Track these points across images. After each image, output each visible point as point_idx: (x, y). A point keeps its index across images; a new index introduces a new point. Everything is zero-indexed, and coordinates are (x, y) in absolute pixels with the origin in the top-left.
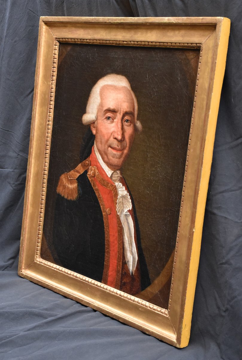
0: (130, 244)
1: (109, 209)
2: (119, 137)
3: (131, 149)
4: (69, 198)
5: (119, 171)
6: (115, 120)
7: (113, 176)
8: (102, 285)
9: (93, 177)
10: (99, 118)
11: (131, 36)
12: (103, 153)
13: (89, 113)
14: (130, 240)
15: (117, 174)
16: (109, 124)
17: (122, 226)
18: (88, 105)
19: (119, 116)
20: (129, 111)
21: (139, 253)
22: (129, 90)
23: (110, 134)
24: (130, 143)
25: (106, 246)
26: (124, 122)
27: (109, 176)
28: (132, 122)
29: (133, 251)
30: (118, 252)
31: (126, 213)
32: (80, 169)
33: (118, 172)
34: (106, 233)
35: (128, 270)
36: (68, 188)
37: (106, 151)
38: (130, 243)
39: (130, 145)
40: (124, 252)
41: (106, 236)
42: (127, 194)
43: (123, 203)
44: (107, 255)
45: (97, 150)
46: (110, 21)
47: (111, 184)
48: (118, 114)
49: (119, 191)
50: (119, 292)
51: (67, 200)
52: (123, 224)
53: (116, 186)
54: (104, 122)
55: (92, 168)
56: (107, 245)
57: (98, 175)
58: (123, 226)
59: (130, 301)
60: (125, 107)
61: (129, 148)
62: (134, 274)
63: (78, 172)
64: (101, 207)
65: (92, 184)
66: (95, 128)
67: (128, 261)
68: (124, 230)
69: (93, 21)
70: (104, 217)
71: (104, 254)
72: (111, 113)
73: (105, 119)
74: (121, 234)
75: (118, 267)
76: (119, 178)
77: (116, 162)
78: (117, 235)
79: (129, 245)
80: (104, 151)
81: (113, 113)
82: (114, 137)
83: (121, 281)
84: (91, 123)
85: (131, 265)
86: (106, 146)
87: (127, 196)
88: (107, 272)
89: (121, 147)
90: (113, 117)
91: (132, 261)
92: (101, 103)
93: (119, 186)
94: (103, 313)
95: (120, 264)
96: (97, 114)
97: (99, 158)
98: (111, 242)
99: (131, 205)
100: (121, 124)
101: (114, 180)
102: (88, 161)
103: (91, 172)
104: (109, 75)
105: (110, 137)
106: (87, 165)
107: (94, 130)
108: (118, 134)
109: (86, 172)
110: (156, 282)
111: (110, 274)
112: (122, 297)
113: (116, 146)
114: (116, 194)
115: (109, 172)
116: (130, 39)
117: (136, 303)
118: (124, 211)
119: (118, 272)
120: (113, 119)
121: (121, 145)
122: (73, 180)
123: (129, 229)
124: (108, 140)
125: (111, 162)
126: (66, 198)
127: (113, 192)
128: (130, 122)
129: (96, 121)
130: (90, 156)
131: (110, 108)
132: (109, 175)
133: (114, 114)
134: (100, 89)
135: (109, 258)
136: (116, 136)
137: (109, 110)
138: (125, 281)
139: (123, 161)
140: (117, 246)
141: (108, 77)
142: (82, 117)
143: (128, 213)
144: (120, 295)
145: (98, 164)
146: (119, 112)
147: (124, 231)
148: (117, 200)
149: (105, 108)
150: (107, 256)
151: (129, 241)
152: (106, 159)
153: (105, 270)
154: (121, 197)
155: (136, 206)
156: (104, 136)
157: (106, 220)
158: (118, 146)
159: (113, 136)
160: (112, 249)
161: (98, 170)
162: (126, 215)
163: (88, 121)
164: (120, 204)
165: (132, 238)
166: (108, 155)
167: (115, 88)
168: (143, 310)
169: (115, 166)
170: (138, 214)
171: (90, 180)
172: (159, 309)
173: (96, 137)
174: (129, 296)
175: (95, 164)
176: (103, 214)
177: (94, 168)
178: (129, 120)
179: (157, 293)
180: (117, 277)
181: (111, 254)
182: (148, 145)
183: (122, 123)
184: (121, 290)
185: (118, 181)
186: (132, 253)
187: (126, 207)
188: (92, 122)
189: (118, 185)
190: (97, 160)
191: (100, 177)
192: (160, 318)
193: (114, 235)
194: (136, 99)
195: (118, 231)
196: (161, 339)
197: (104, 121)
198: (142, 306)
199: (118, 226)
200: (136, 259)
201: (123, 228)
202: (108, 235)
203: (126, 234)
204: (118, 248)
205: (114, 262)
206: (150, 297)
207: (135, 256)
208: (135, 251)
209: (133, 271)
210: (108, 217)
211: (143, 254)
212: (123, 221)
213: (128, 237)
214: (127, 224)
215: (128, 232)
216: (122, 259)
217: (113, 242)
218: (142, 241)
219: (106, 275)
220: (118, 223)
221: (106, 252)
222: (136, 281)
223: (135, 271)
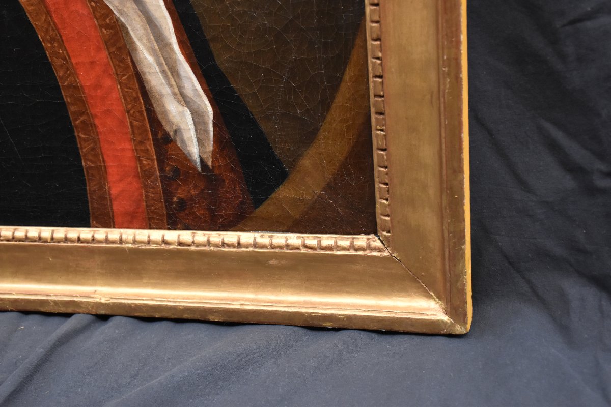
0: (169, 74)
8: (101, 233)
14: (165, 59)
17: (117, 20)
21: (212, 90)
25: (72, 109)
29: (189, 91)
30: (128, 112)
34: (56, 62)
35: (186, 158)
38: (166, 67)
40: (151, 105)
41: (60, 73)
50: (172, 236)
52: (119, 11)
56: (73, 105)
58: (123, 20)
59: (226, 249)
62: (210, 164)
67: (176, 131)
68: (128, 33)
71: (74, 137)
74: (119, 49)
75: (140, 161)
78: (104, 56)
79: (167, 78)
83: (166, 202)
85: (191, 138)
88: (101, 187)
91: (192, 127)
94: (137, 315)
95: (147, 150)
110: (306, 162)
111: (114, 192)
112: (193, 248)
117: (250, 249)
119: (147, 174)
135: (96, 142)
138: (182, 196)
140: (117, 93)
144: (180, 244)
147: (132, 33)
150: (85, 140)
151: (160, 65)
153: (91, 187)
157: (43, 18)
160: (97, 110)
165: (172, 50)
168: (283, 262)
172: (344, 241)
174: (216, 237)
179: (320, 196)
180: (146, 191)
181: (101, 129)
184: (173, 226)
186: (185, 100)
192: (358, 267)
193: (92, 63)
195: (106, 43)
196: (388, 328)
198: (277, 250)
199: (101, 26)
200: (207, 113)
201: (123, 26)
202: (68, 69)
203: (143, 44)
204: (125, 100)
205: (123, 150)
206: (296, 215)
207: (199, 106)
208: (196, 90)
209: (204, 156)
210: (46, 7)
211: (233, 90)
212: (116, 3)
213: (153, 52)
214: (135, 6)
215: (148, 35)
216: (151, 130)
217: (98, 86)
218: (214, 47)
219: (103, 198)
220: (98, 15)
221: (77, 127)
222: (227, 182)
223: (214, 153)
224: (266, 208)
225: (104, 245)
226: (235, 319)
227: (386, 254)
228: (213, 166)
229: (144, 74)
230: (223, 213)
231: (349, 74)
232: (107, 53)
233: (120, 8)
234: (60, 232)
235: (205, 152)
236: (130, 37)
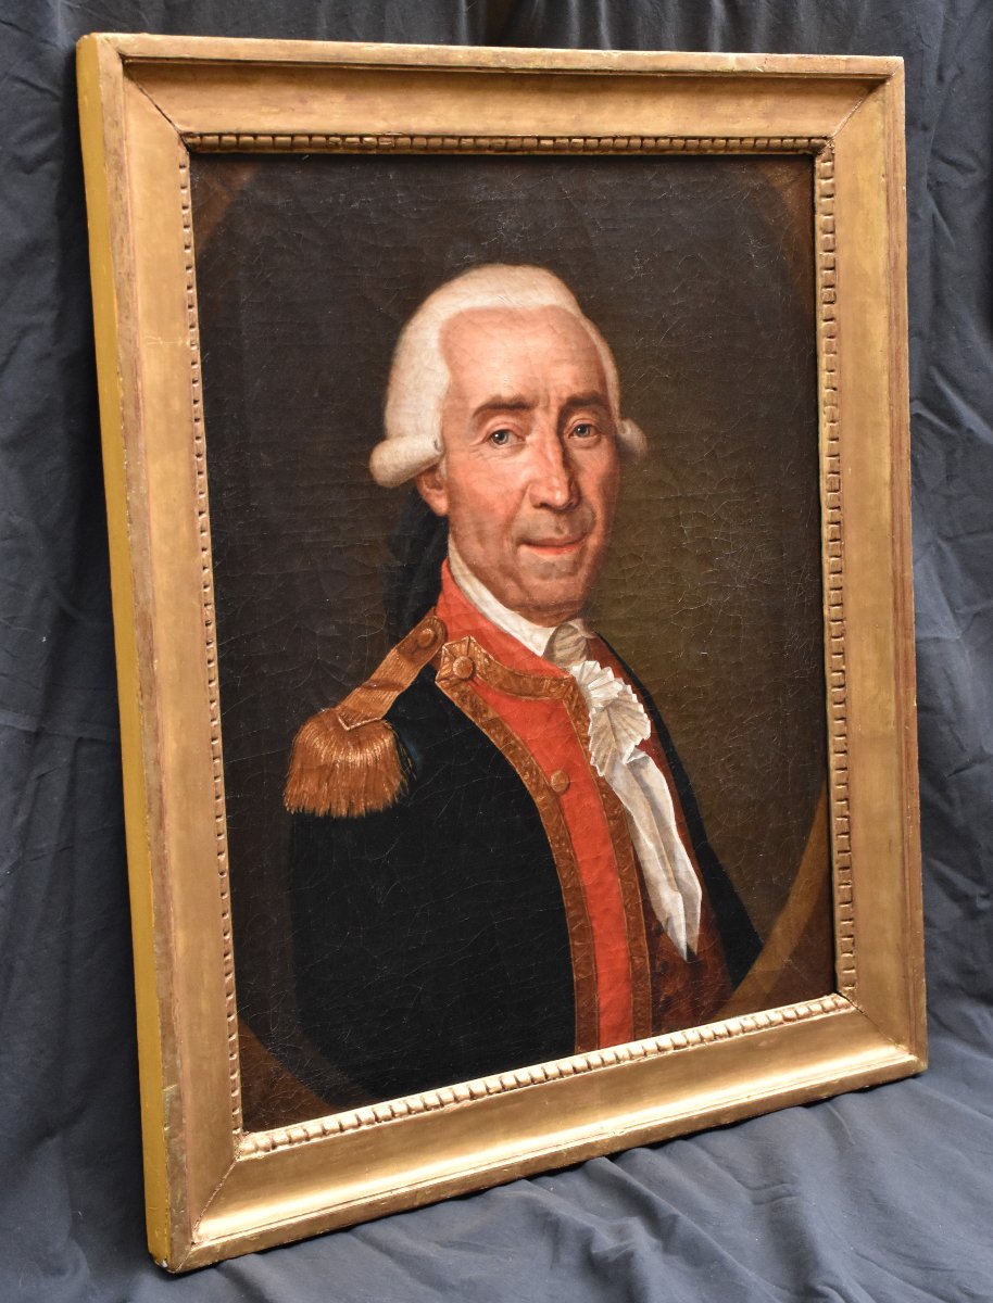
0: (666, 858)
1: (558, 773)
2: (560, 497)
3: (614, 526)
4: (361, 809)
5: (579, 620)
6: (529, 439)
7: (557, 645)
9: (465, 680)
10: (454, 444)
11: (574, 117)
12: (496, 575)
13: (401, 435)
14: (663, 844)
15: (572, 634)
16: (505, 457)
17: (625, 810)
18: (390, 403)
19: (543, 422)
20: (583, 395)
21: (702, 870)
22: (573, 319)
23: (515, 497)
24: (608, 506)
25: (572, 914)
26: (571, 435)
27: (540, 653)
28: (602, 429)
29: (682, 875)
30: (626, 907)
31: (633, 759)
32: (398, 668)
33: (576, 624)
34: (561, 863)
35: (675, 948)
36: (346, 766)
37: (510, 562)
38: (664, 852)
39: (607, 513)
41: (563, 875)
42: (625, 692)
43: (613, 728)
44: (577, 944)
45: (468, 572)
46: (504, 63)
47: (555, 679)
48: (538, 413)
49: (592, 692)
50: (665, 1040)
51: (348, 822)
52: (627, 800)
53: (573, 678)
54: (482, 455)
55: (457, 647)
56: (573, 909)
57: (487, 667)
58: (629, 809)
59: (720, 1041)
60: (565, 379)
61: (607, 525)
62: (695, 950)
63: (387, 685)
64: (525, 778)
65: (467, 710)
66: (439, 487)
67: (668, 920)
68: (632, 822)
69: (421, 63)
70: (542, 810)
71: (569, 947)
72: (507, 414)
73: (483, 442)
74: (623, 840)
75: (633, 961)
76: (583, 644)
77: (561, 592)
78: (609, 850)
79: (663, 863)
80: (501, 566)
81: (516, 415)
82: (538, 501)
84: (421, 474)
85: (681, 925)
86: (508, 546)
87: (626, 697)
88: (591, 1002)
89: (572, 530)
90: (519, 428)
91: (682, 912)
92: (454, 383)
93: (585, 674)
95: (640, 947)
96: (443, 431)
97: (482, 600)
98: (588, 890)
99: (649, 722)
100: (558, 448)
101: (561, 661)
102: (433, 627)
103: (455, 665)
104: (475, 273)
105: (518, 506)
106: (427, 644)
107: (439, 496)
108: (551, 489)
109: (430, 671)
110: (778, 930)
111: (602, 1004)
112: (690, 1048)
113: (552, 534)
114: (581, 706)
115: (534, 637)
116: (573, 131)
117: (741, 1035)
118: (621, 754)
119: (637, 976)
120: (518, 437)
121: (571, 522)
122: (367, 728)
123: (655, 808)
124: (510, 520)
125: (537, 597)
126: (344, 812)
127: (565, 705)
128: (596, 429)
129: (444, 462)
130: (435, 605)
131: (499, 397)
132: (538, 647)
133: (521, 419)
134: (441, 332)
135: (591, 948)
136: (544, 494)
137: (496, 407)
138: (669, 993)
139: (588, 579)
140: (617, 889)
141: (472, 278)
142: (367, 456)
143: (642, 754)
144: (676, 1047)
145: (482, 624)
146: (541, 405)
147: (636, 821)
148: (586, 728)
149: (475, 403)
150: (579, 948)
151: (659, 850)
152: (514, 593)
153: (580, 1003)
154: (603, 710)
155: (669, 719)
156: (489, 509)
157: (555, 818)
158: (558, 530)
159: (532, 497)
160: (596, 910)
161: (487, 646)
162: (634, 767)
163: (404, 467)
164: (602, 736)
165: (671, 834)
166: (522, 575)
167: (511, 318)
168: (772, 1041)
169: (558, 606)
170: (678, 742)
171: (453, 696)
172: (815, 1005)
173: (452, 521)
174: (707, 1030)
175: (468, 627)
176: (538, 800)
177: (464, 647)
178: (589, 426)
179: (787, 965)
180: (635, 996)
181: (598, 931)
182: (679, 494)
183: (562, 442)
184: (657, 1032)
185: (581, 657)
186: (678, 884)
187: (630, 735)
188: (424, 468)
189: (582, 673)
190: (475, 607)
191: (499, 671)
192: (831, 1029)
193: (597, 858)
194: (605, 343)
195: (612, 834)
196: (872, 1083)
197: (482, 451)
198: (764, 1030)
199: (609, 819)
200: (697, 894)
201: (629, 816)
202: (572, 869)
203: (646, 831)
204: (624, 894)
205: (618, 951)
206: (767, 989)
207: (690, 889)
208: (688, 872)
209: (691, 943)
210: (560, 806)
211: (720, 867)
212: (625, 792)
213: (654, 838)
214: (642, 794)
215: (651, 821)
216: (646, 924)
217: (598, 884)
218: (707, 826)
219: (592, 1015)
220: (607, 805)
221: (572, 934)
222: (709, 967)
223: (700, 937)
224: (746, 988)
225: (603, 1069)
226: (745, 1115)
227: (853, 1009)
228: (698, 953)
229: (643, 861)
230: (705, 1003)
231: (815, 835)
232: (612, 846)
233: (629, 797)
234: (552, 1067)
235: (692, 938)
236: (635, 826)
